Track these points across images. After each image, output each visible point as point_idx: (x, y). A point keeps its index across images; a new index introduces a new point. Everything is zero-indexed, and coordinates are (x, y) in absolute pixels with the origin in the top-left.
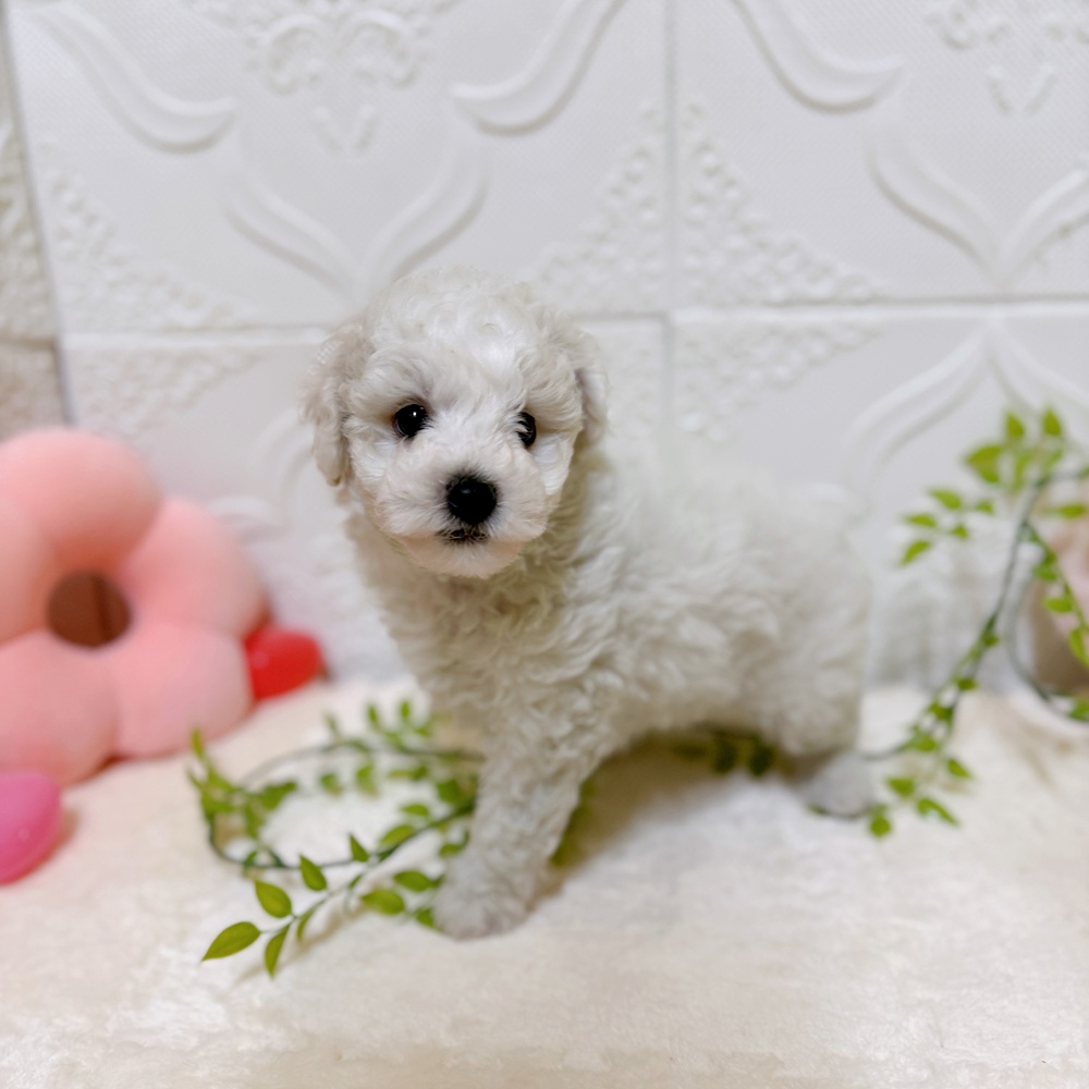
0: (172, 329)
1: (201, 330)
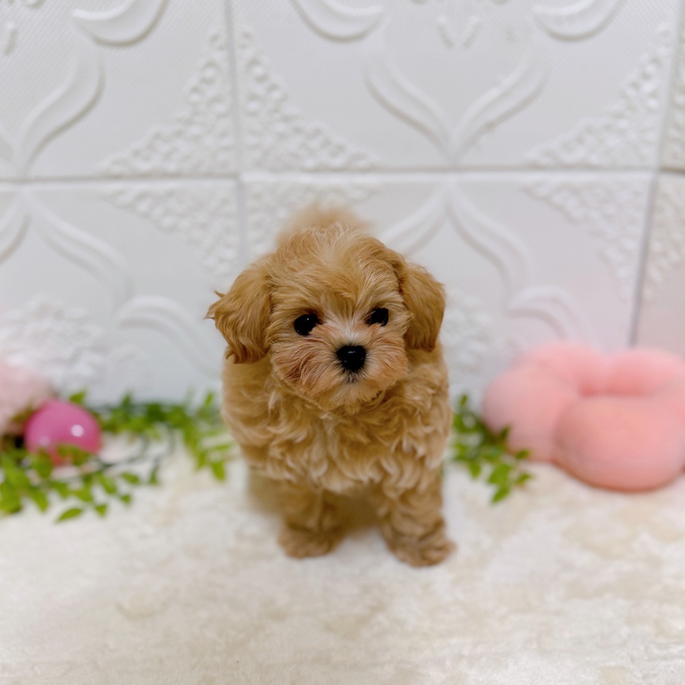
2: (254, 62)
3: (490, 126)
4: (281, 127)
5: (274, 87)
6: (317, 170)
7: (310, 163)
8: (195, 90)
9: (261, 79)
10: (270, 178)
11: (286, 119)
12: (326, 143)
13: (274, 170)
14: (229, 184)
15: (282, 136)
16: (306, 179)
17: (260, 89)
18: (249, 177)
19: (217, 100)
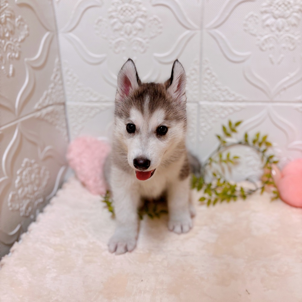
0: (90, 101)
2: (208, 69)
3: (285, 89)
4: (214, 88)
6: (225, 101)
7: (222, 99)
9: (209, 74)
10: (209, 103)
11: (216, 86)
12: (229, 93)
13: (210, 101)
14: (196, 105)
15: (214, 91)
16: (221, 104)
17: (208, 77)
18: (202, 103)
19: (195, 80)
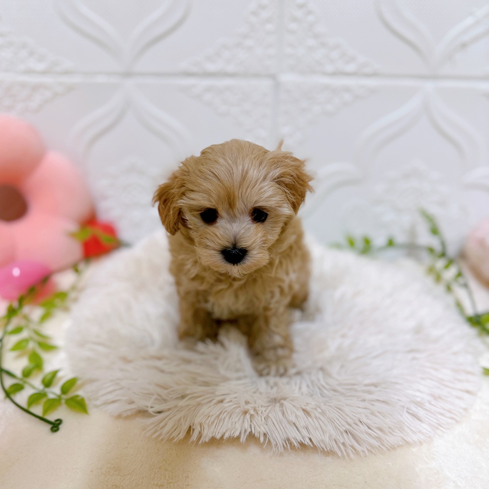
1: (44, 73)
5: (310, 13)
8: (254, 13)
